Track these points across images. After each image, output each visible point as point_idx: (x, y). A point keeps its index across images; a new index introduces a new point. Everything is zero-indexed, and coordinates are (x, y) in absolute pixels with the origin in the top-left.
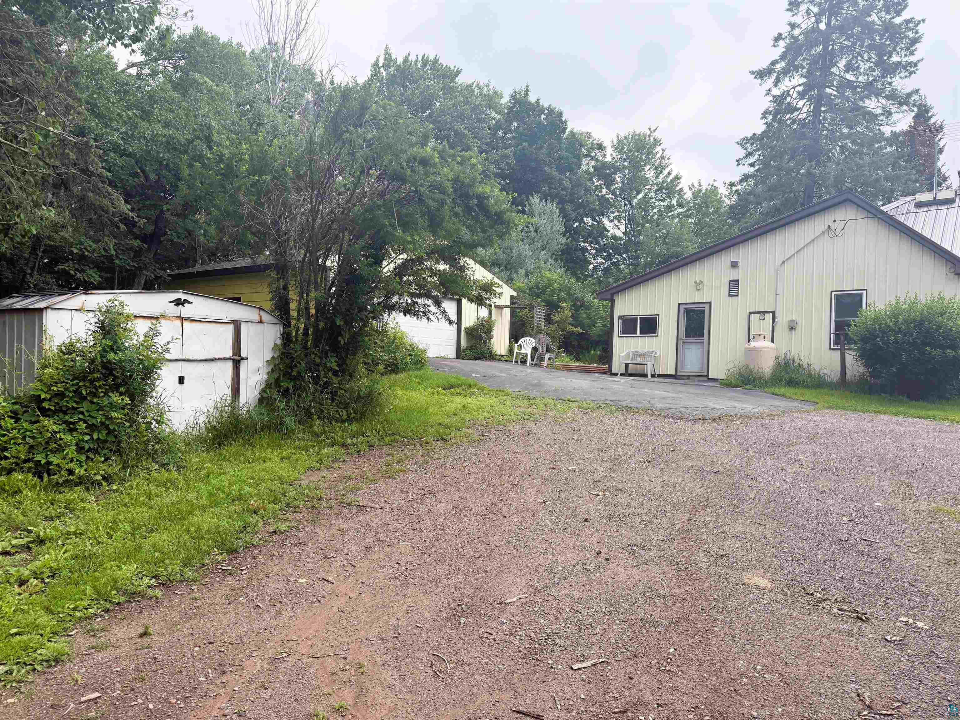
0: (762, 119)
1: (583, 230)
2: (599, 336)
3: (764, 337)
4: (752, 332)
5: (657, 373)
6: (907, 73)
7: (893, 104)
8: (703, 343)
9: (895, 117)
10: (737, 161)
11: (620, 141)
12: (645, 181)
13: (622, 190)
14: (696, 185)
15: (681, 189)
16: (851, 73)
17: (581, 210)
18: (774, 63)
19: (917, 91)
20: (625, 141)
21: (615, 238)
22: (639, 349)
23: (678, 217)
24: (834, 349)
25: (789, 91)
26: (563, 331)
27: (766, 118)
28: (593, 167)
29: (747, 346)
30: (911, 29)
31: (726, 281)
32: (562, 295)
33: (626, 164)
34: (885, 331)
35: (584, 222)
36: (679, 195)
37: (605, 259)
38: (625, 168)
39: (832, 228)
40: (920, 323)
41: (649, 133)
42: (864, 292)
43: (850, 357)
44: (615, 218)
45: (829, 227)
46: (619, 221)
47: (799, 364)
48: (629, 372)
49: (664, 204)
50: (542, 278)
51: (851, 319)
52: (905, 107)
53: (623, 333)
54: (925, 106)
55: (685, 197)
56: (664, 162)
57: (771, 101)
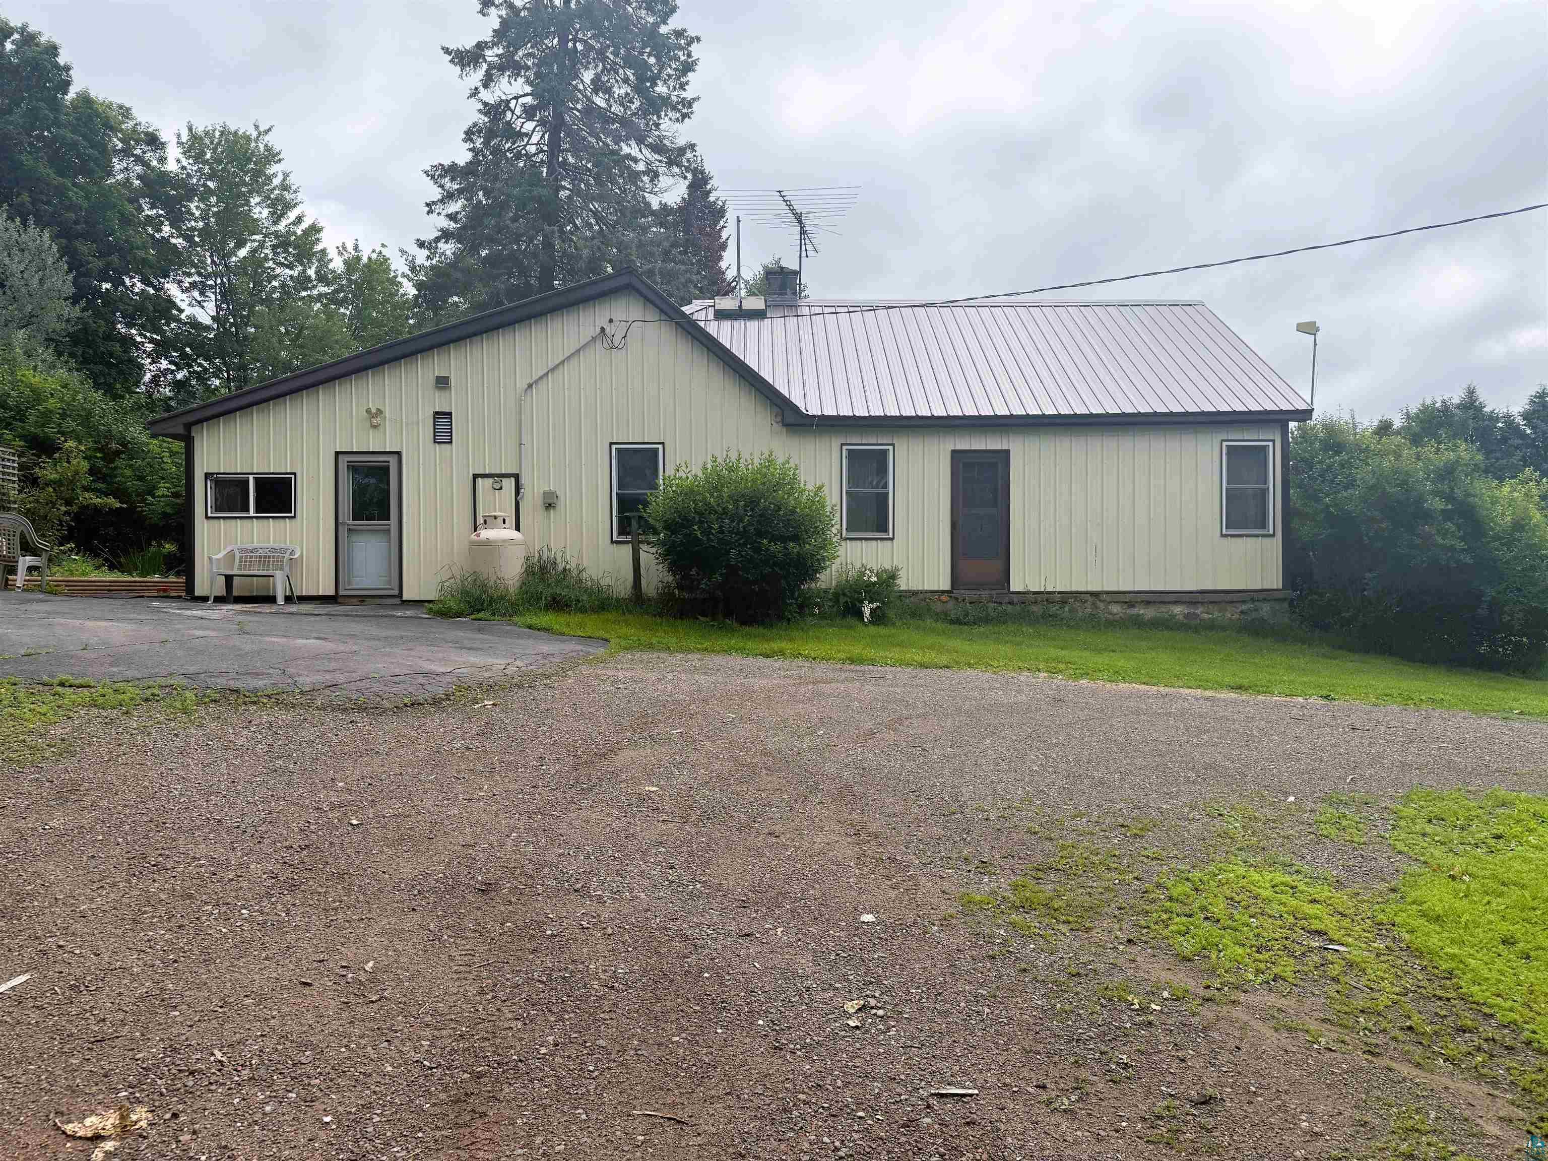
0: (465, 141)
1: (121, 299)
2: (165, 515)
3: (504, 522)
4: (480, 513)
5: (297, 593)
6: (678, 115)
7: (660, 161)
8: (389, 530)
9: (664, 181)
10: (428, 205)
11: (194, 137)
12: (253, 226)
13: (205, 233)
14: (350, 248)
15: (323, 251)
16: (601, 95)
17: (115, 258)
18: (481, 46)
19: (692, 147)
20: (207, 141)
21: (194, 323)
22: (255, 545)
23: (319, 301)
24: (618, 543)
25: (508, 102)
26: (68, 503)
27: (472, 141)
28: (139, 177)
29: (473, 536)
30: (681, 48)
31: (427, 416)
32: (70, 424)
33: (210, 184)
34: (704, 513)
35: (123, 284)
36: (319, 261)
37: (175, 364)
38: (209, 192)
39: (607, 331)
40: (752, 502)
41: (254, 134)
42: (660, 446)
43: (649, 556)
44: (193, 285)
45: (603, 329)
46: (202, 293)
47: (565, 570)
48: (236, 593)
49: (291, 272)
50: (14, 384)
51: (648, 492)
52: (676, 170)
53: (218, 509)
54: (702, 172)
55: (331, 266)
56: (288, 196)
57: (480, 111)
